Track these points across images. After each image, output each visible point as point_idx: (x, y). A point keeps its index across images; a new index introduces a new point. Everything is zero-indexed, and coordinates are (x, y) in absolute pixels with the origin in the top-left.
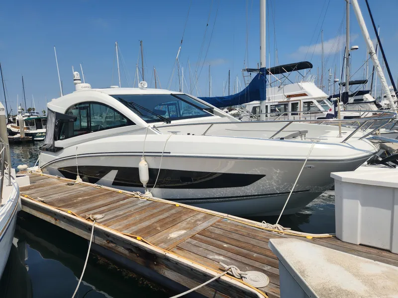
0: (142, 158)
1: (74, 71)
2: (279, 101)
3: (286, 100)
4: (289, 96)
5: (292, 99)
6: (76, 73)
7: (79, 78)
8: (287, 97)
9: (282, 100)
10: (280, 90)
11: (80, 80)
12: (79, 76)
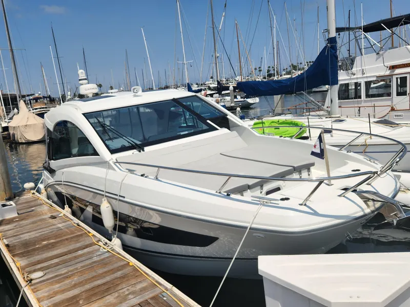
0: (103, 199)
1: (80, 69)
2: (378, 74)
3: (388, 72)
4: (393, 68)
5: (398, 71)
6: (81, 71)
7: (85, 78)
8: (390, 69)
9: (382, 73)
10: (379, 58)
11: (86, 79)
12: (84, 75)
